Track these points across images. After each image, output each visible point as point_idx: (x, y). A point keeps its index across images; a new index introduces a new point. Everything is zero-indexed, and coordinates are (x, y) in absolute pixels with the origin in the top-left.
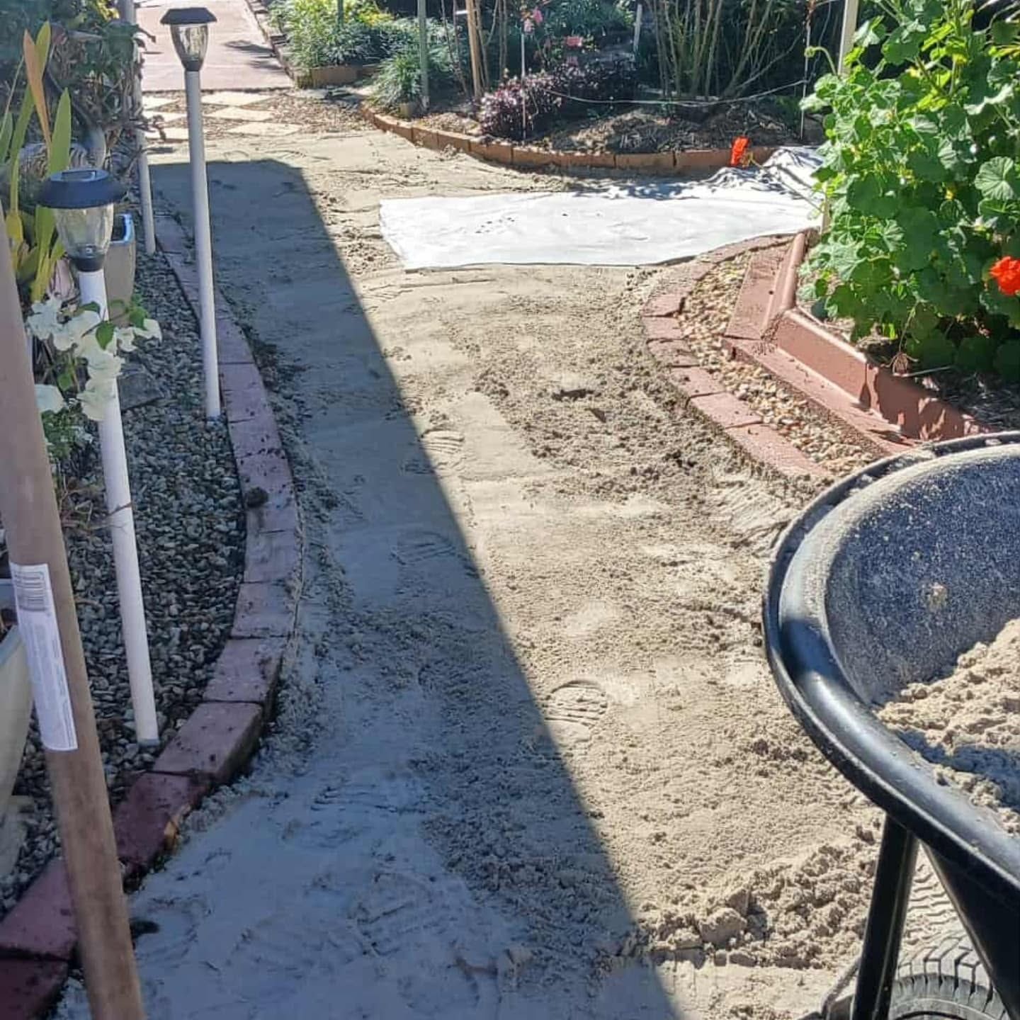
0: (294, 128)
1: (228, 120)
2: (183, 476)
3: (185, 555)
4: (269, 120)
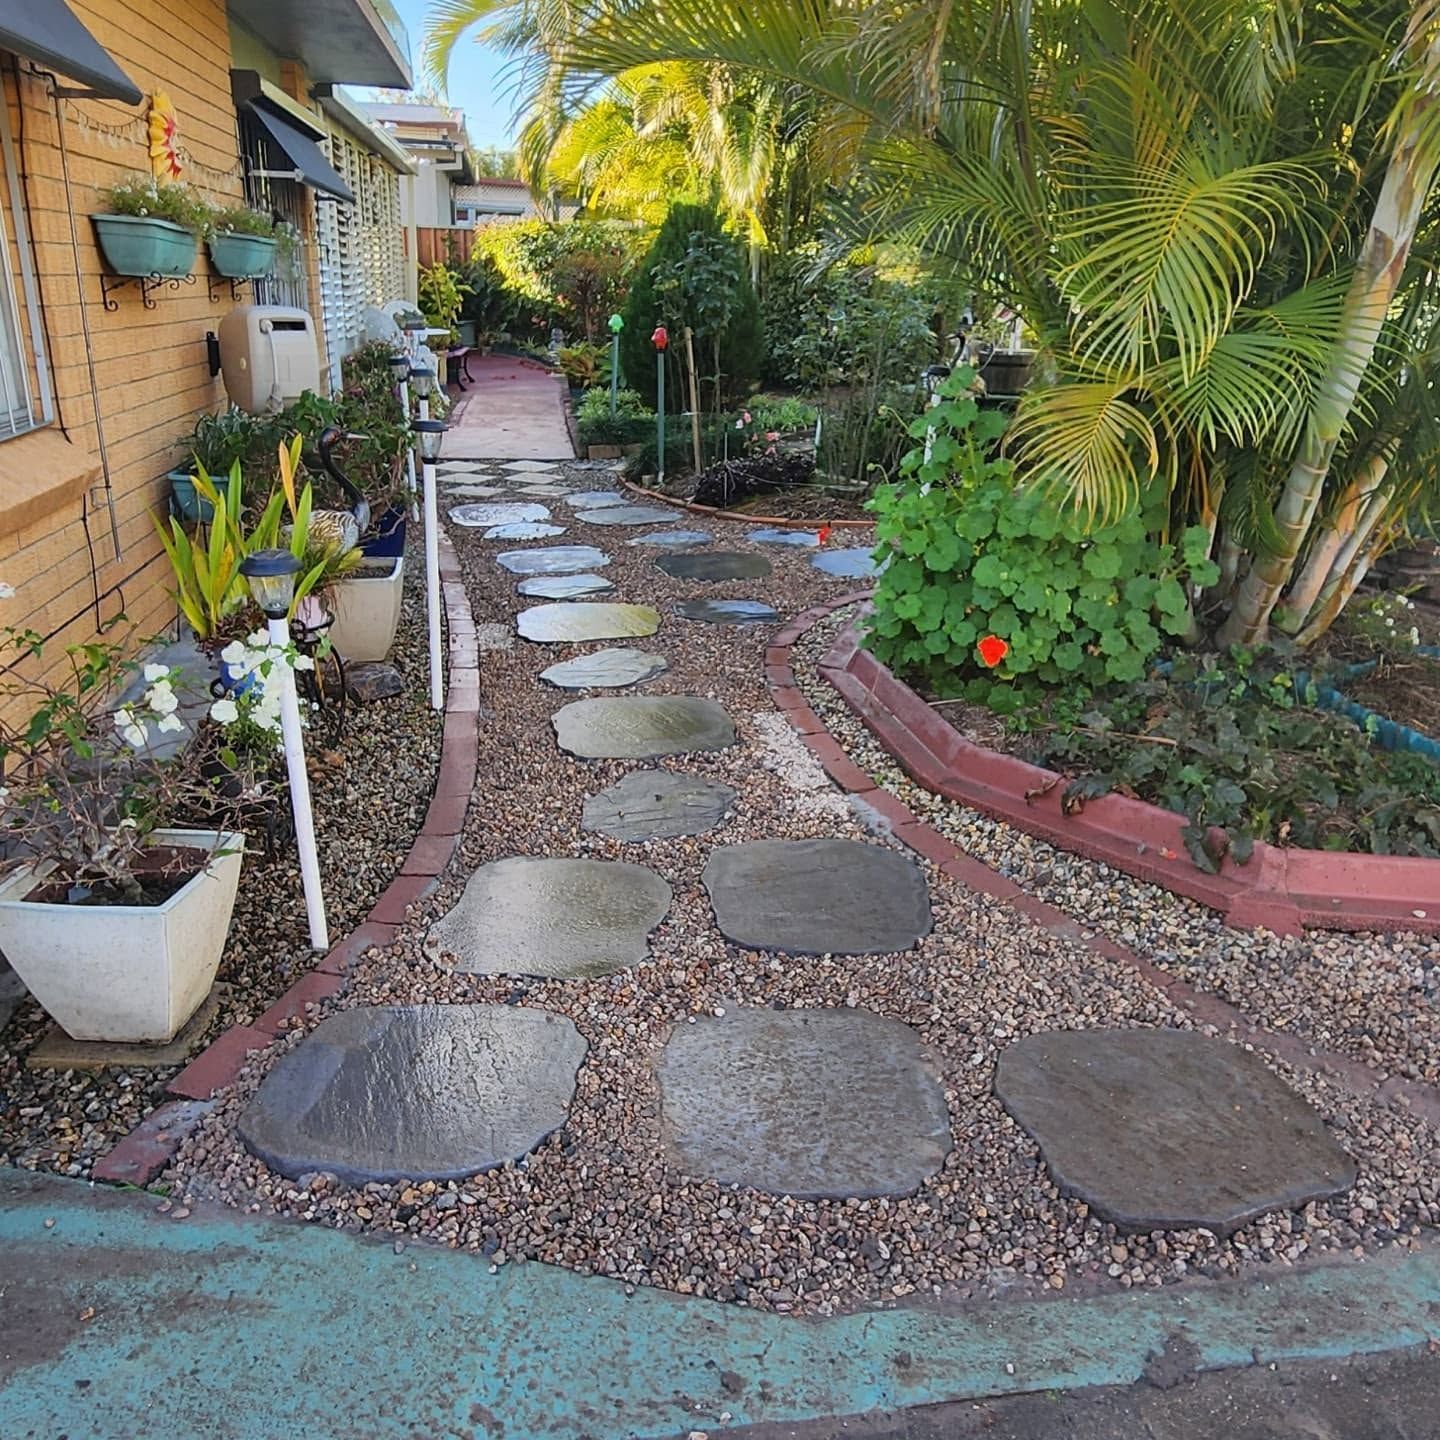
0: (567, 490)
1: (520, 482)
2: (403, 752)
4: (550, 484)
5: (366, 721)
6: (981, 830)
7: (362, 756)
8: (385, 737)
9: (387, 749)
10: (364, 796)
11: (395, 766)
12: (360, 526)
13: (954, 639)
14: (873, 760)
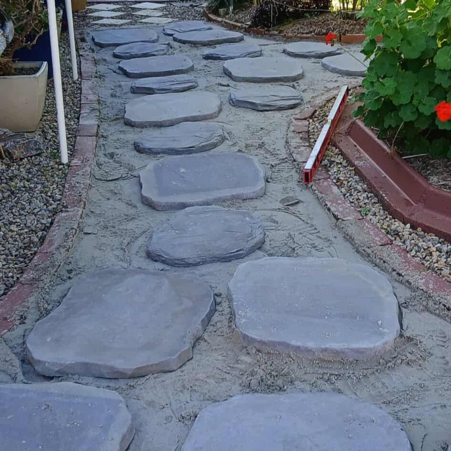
0: (170, 20)
1: (142, 16)
2: (37, 193)
3: (20, 235)
4: (160, 16)
5: (16, 172)
6: (440, 251)
7: (9, 196)
8: (27, 183)
9: (26, 191)
10: (5, 225)
11: (30, 203)
12: (7, 38)
13: (421, 110)
14: (361, 198)
